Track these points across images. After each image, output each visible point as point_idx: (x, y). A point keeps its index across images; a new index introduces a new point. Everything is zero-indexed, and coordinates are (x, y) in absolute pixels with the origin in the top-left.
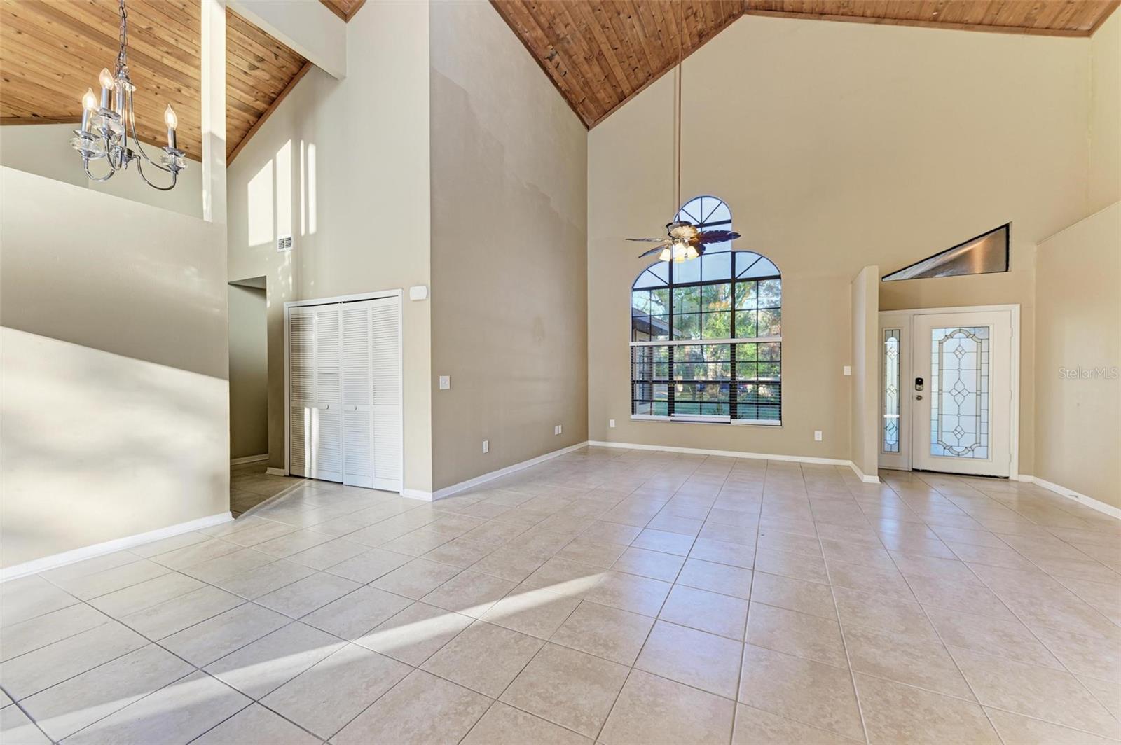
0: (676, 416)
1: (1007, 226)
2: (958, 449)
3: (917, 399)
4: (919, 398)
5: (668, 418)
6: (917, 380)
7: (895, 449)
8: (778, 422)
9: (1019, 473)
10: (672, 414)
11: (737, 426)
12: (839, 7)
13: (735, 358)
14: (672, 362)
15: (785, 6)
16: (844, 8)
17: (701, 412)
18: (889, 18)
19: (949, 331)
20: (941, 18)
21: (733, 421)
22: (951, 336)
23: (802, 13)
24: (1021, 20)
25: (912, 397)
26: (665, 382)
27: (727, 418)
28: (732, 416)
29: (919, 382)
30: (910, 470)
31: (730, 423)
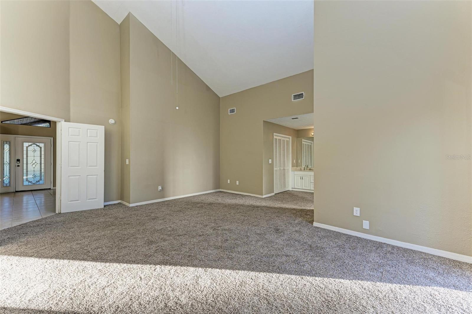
2: (34, 182)
3: (17, 166)
4: (18, 166)
6: (17, 160)
7: (8, 185)
9: (53, 187)
19: (30, 144)
22: (31, 145)
25: (15, 166)
29: (18, 160)
30: (15, 191)
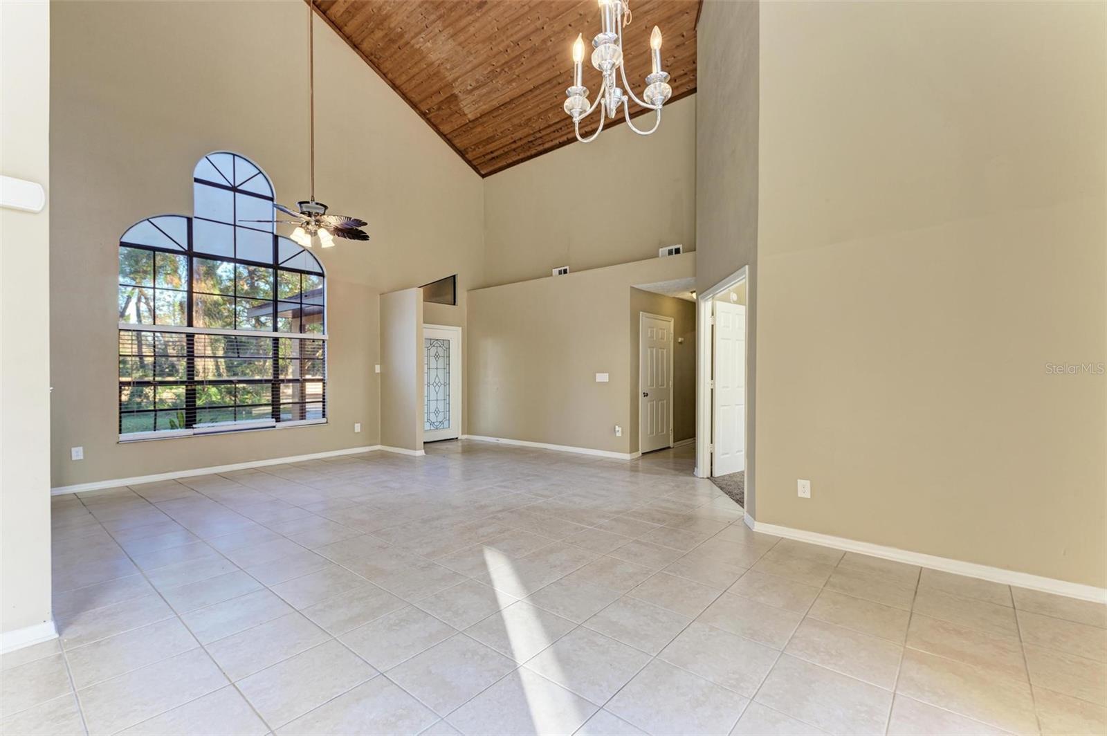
0: (200, 427)
1: (454, 276)
2: (437, 424)
5: (190, 432)
8: (324, 420)
9: (462, 434)
10: (194, 426)
11: (285, 429)
12: (372, 54)
13: (278, 354)
14: (193, 356)
15: (328, 12)
16: (375, 57)
17: (235, 418)
18: (400, 91)
20: (428, 116)
21: (279, 425)
23: (340, 31)
24: (462, 149)
26: (182, 383)
27: (272, 422)
28: (276, 419)
31: (274, 427)
